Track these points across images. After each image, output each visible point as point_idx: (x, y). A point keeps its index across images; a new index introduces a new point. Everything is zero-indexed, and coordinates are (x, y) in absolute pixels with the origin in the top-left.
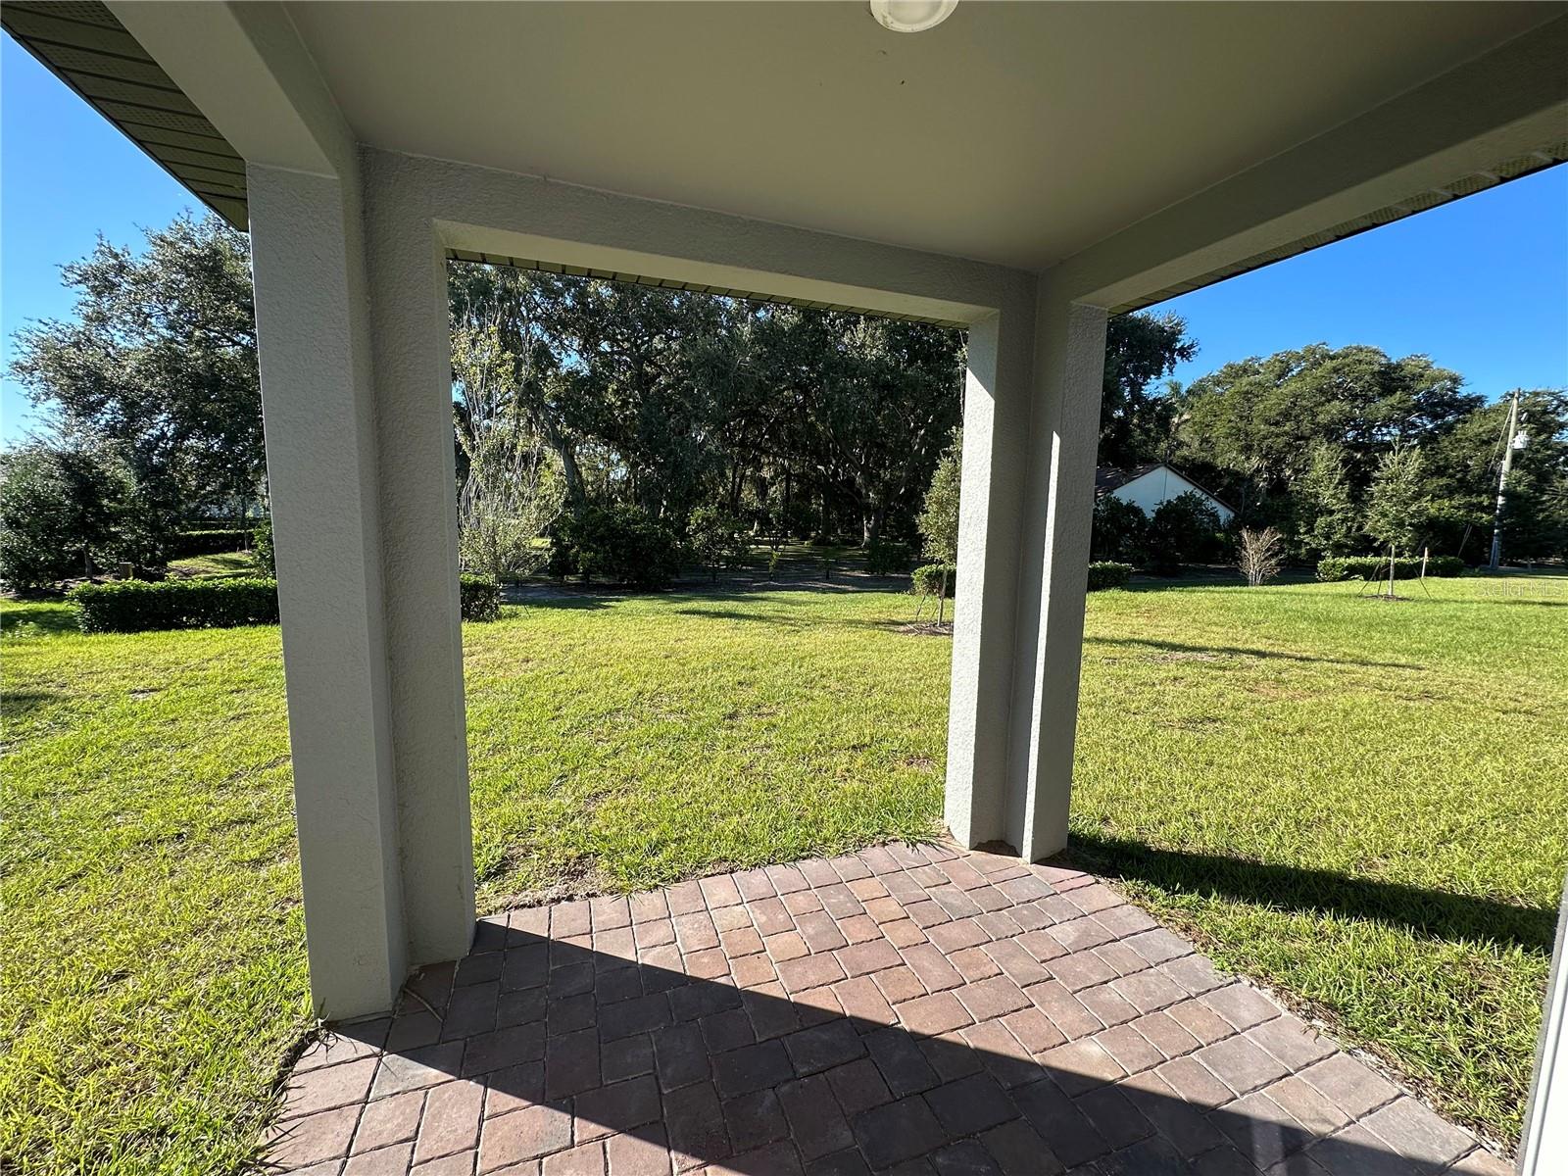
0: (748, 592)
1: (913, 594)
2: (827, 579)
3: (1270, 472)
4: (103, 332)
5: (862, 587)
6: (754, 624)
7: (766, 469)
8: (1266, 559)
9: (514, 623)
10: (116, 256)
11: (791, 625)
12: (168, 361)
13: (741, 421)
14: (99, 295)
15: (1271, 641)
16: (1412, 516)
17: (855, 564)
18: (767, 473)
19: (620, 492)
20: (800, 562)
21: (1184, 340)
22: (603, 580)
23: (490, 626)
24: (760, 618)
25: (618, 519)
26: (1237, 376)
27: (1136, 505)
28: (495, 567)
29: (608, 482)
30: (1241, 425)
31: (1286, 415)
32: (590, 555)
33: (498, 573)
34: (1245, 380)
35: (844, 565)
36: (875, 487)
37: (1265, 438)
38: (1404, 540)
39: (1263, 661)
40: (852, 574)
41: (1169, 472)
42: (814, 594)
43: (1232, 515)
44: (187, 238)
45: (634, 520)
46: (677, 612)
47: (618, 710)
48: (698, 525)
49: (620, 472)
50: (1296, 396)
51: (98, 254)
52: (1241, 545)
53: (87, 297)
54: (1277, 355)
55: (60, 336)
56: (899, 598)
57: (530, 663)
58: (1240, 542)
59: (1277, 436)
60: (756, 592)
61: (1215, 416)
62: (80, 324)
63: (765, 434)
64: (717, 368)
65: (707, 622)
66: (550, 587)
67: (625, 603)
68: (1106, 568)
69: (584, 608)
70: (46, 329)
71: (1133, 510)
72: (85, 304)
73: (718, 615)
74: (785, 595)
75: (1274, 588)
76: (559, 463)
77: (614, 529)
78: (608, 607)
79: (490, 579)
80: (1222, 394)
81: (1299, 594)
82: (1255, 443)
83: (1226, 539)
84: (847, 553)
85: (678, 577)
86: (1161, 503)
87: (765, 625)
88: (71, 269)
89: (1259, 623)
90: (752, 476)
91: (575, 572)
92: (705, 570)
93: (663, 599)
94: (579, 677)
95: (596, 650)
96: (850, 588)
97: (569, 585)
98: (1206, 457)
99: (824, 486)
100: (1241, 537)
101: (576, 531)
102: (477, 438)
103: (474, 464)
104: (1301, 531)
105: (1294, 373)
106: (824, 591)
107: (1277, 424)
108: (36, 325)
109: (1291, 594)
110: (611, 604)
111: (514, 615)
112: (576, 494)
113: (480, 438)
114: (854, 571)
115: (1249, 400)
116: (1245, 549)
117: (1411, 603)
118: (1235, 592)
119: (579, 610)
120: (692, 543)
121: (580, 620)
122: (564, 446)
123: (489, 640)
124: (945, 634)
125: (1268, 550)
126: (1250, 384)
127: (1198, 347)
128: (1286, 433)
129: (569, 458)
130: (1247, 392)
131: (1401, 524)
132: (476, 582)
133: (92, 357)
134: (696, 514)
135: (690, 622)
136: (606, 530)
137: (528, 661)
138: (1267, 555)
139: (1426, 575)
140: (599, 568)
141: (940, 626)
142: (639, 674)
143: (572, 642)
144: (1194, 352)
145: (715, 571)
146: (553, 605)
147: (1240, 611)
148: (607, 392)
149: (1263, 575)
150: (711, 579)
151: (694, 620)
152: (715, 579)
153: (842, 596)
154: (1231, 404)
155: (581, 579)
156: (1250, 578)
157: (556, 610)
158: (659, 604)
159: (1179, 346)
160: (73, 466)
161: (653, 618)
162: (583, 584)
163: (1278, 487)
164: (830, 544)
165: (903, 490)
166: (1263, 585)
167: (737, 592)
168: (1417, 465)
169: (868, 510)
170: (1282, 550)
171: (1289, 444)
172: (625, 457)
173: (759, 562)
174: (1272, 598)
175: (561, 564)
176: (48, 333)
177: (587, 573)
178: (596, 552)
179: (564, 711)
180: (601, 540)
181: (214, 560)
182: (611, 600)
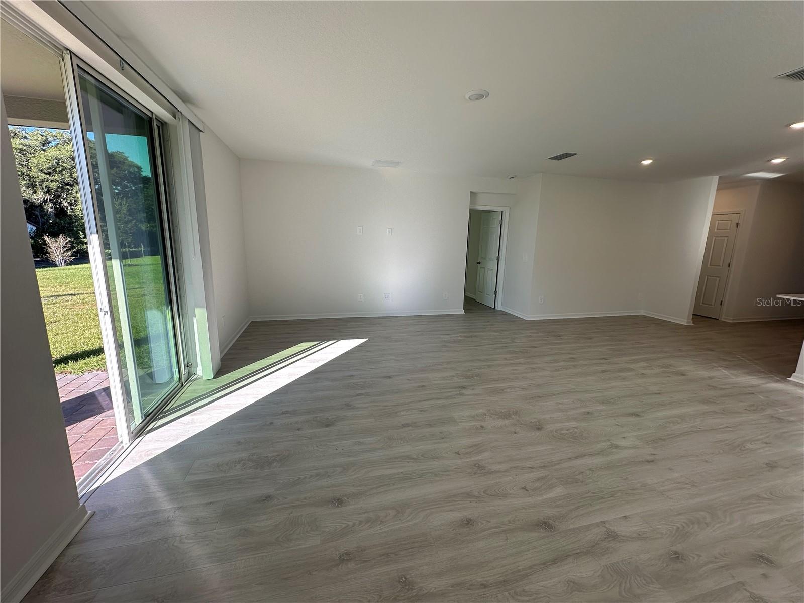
3: (54, 203)
8: (64, 252)
15: (77, 290)
16: (130, 229)
38: (129, 239)
39: (75, 297)
43: (34, 228)
52: (46, 244)
58: (44, 243)
59: (52, 181)
75: (73, 267)
81: (88, 268)
83: (34, 242)
89: (68, 283)
100: (44, 241)
104: (81, 237)
105: (52, 145)
109: (83, 268)
116: (49, 247)
117: (139, 267)
118: (50, 270)
125: (65, 247)
131: (126, 233)
138: (65, 250)
139: (145, 255)
147: (56, 279)
149: (65, 261)
156: (57, 263)
163: (61, 212)
166: (66, 266)
168: (126, 206)
170: (73, 247)
174: (74, 271)
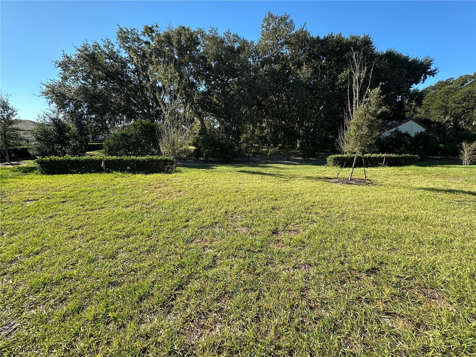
0: (261, 164)
1: (328, 166)
2: (288, 160)
3: (454, 122)
4: (66, 82)
5: (301, 163)
6: (269, 177)
7: (264, 123)
9: (179, 174)
10: (68, 58)
11: (284, 178)
12: (83, 90)
13: (256, 107)
14: (64, 70)
17: (296, 155)
18: (264, 125)
19: (217, 132)
20: (277, 154)
21: (432, 68)
22: (212, 159)
23: (170, 175)
24: (270, 175)
25: (217, 138)
26: (443, 86)
27: (408, 133)
28: (174, 153)
29: (214, 129)
30: (444, 104)
31: (464, 100)
32: (207, 150)
33: (175, 156)
34: (446, 87)
35: (292, 155)
36: (302, 128)
37: (454, 109)
40: (296, 158)
41: (414, 122)
42: (285, 165)
44: (86, 49)
45: (222, 139)
46: (238, 171)
47: (216, 223)
48: (244, 140)
49: (217, 126)
50: (470, 92)
51: (63, 57)
53: (62, 72)
54: (461, 77)
55: (56, 84)
56: (322, 168)
57: (181, 193)
58: (461, 147)
59: (459, 108)
60: (263, 164)
61: (432, 101)
62: (60, 80)
63: (264, 112)
64: (251, 85)
65: (251, 176)
66: (195, 161)
67: (219, 167)
68: (407, 157)
69: (205, 169)
70: (52, 82)
71: (407, 135)
72: (61, 73)
73: (254, 173)
74: (274, 165)
76: (199, 122)
77: (215, 142)
78: (213, 168)
79: (171, 158)
80: (435, 93)
82: (449, 111)
83: (444, 146)
84: (292, 151)
85: (236, 158)
86: (418, 133)
87: (273, 178)
88: (56, 63)
90: (259, 126)
91: (202, 156)
92: (245, 156)
93: (232, 166)
94: (199, 201)
95: (208, 187)
96: (297, 163)
97: (201, 160)
98: (427, 117)
99: (283, 128)
101: (203, 142)
102: (167, 106)
103: (166, 116)
105: (468, 84)
106: (288, 164)
107: (459, 103)
108: (49, 81)
110: (214, 167)
111: (180, 171)
112: (203, 131)
113: (168, 107)
114: (296, 157)
115: (447, 95)
116: (463, 150)
119: (203, 169)
120: (242, 147)
121: (202, 174)
122: (199, 115)
123: (168, 181)
124: (354, 184)
126: (449, 89)
127: (438, 71)
128: (463, 107)
129: (202, 121)
130: (447, 92)
132: (166, 159)
133: (62, 90)
134: (243, 136)
135: (244, 176)
136: (213, 142)
137: (180, 191)
140: (210, 155)
141: (350, 180)
142: (225, 200)
143: (198, 183)
144: (436, 73)
145: (249, 157)
146: (195, 167)
148: (213, 97)
149: (470, 161)
150: (248, 159)
151: (245, 175)
152: (249, 159)
153: (296, 166)
154: (440, 97)
155: (205, 159)
156: (465, 162)
157: (196, 169)
158: (230, 168)
159: (429, 70)
160: (56, 122)
161: (229, 174)
162: (205, 161)
164: (285, 148)
165: (312, 130)
166: (470, 165)
167: (257, 164)
169: (299, 137)
171: (464, 111)
172: (219, 120)
173: (262, 154)
175: (197, 154)
176: (52, 83)
177: (207, 157)
178: (209, 149)
179: (189, 223)
180: (211, 145)
181: (100, 152)
182: (214, 166)
